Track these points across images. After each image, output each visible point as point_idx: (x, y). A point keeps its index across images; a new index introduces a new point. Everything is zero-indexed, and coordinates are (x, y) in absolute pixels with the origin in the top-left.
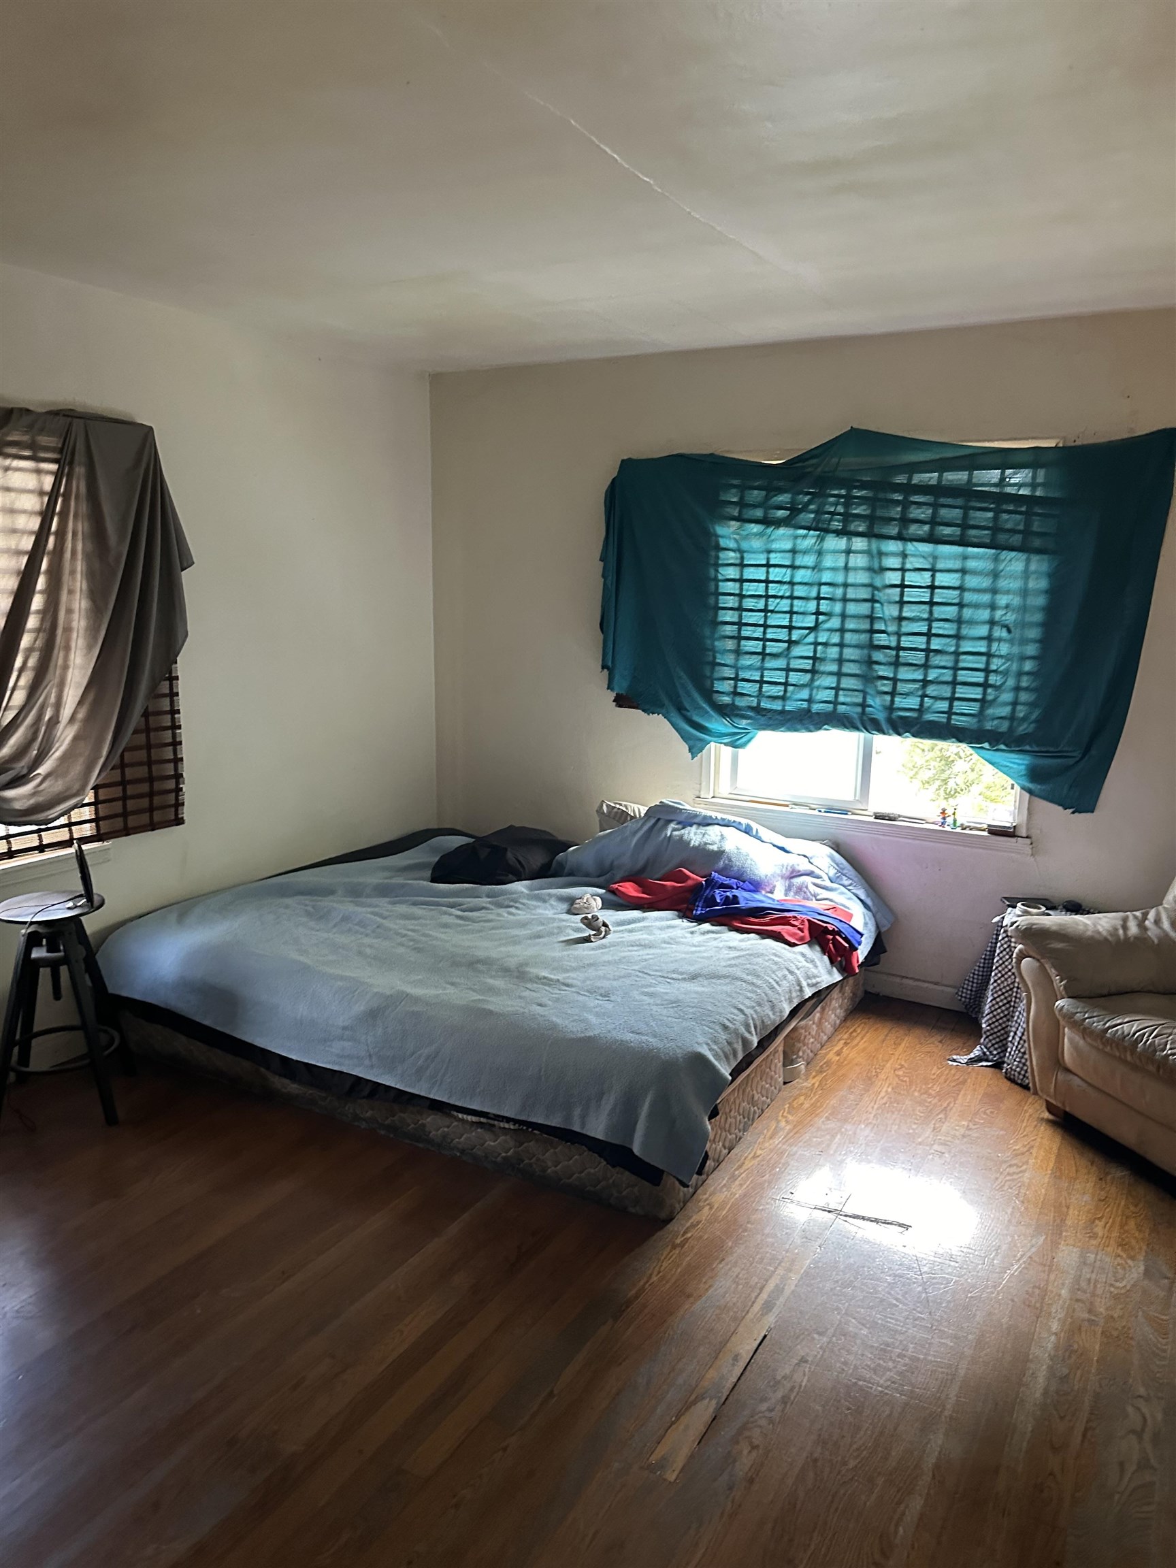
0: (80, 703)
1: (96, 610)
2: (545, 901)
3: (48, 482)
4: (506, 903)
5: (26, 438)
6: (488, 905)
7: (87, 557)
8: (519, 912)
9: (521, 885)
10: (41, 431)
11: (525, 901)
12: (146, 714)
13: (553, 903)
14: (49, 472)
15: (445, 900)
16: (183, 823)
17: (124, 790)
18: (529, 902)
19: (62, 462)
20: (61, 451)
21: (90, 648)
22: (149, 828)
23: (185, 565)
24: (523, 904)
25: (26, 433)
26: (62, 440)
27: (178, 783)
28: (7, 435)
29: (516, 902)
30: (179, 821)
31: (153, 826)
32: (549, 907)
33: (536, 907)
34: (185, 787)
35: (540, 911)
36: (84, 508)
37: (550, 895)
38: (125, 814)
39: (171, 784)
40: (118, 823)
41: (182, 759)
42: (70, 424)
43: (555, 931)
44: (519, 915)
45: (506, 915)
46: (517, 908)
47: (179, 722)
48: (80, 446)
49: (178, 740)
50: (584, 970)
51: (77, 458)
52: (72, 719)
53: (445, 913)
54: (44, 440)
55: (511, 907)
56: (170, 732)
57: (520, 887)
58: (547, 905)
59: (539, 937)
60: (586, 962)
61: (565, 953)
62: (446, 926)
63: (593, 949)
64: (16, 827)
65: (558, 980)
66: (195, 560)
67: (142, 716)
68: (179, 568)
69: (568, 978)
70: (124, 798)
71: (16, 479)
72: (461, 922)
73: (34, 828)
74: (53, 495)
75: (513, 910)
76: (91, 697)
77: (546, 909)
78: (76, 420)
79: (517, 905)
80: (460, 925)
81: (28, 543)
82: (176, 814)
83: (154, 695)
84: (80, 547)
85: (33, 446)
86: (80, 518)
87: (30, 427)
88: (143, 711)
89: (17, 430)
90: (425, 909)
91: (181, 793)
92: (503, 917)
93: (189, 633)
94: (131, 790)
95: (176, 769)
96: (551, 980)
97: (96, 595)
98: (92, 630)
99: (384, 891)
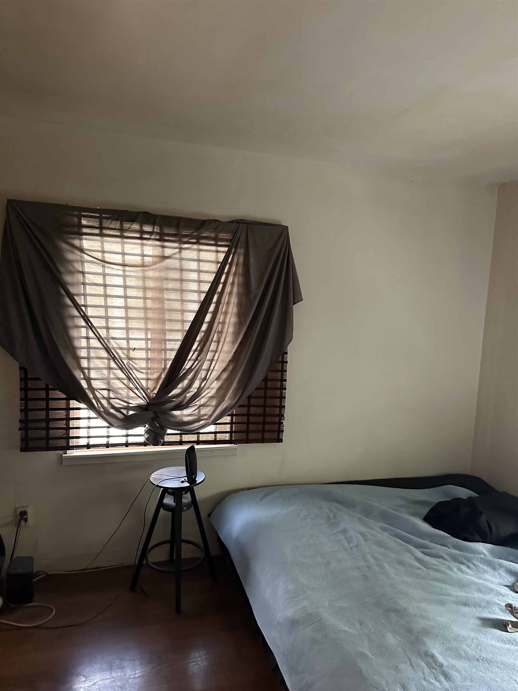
0: (224, 370)
1: (240, 324)
2: (494, 569)
3: (221, 257)
4: (460, 559)
5: (213, 235)
6: (446, 556)
7: (239, 295)
8: (468, 571)
9: (484, 547)
10: (221, 231)
11: (477, 563)
12: (266, 380)
13: (501, 572)
14: (223, 252)
15: (418, 539)
16: (282, 442)
17: (248, 419)
18: (481, 565)
19: (230, 247)
20: (231, 241)
21: (234, 342)
22: (261, 442)
23: (296, 301)
24: (475, 565)
25: (212, 232)
26: (232, 235)
27: (280, 419)
28: (202, 233)
29: (469, 561)
30: (280, 440)
31: (263, 441)
32: (497, 576)
33: (485, 571)
34: (284, 422)
35: (487, 576)
36: (240, 270)
37: (501, 566)
38: (247, 432)
39: (277, 419)
40: (243, 436)
41: (284, 407)
42: (238, 227)
43: (483, 604)
44: (467, 574)
45: (456, 570)
46: (468, 567)
47: (286, 386)
48: (243, 238)
49: (283, 396)
50: (476, 663)
51: (239, 244)
52: (218, 379)
53: (410, 552)
54: (222, 235)
55: (464, 564)
56: (279, 391)
57: (483, 548)
58: (496, 573)
59: (465, 604)
60: (484, 655)
61: (473, 634)
62: (401, 563)
63: (503, 641)
64: (171, 430)
65: (441, 665)
66: (303, 298)
67: (263, 381)
68: (292, 302)
69: (453, 667)
70: (248, 423)
71: (204, 256)
72: (417, 564)
73: (179, 432)
74: (223, 264)
75: (463, 567)
76: (231, 368)
77: (493, 576)
78: (242, 225)
79: (469, 564)
80: (412, 566)
81: (206, 287)
82: (278, 436)
83: (271, 369)
84: (235, 290)
85: (216, 239)
86: (237, 275)
87: (215, 230)
88: (263, 378)
89: (207, 231)
90: (397, 542)
91: (282, 425)
92: (452, 571)
93: (293, 338)
94: (252, 419)
95: (280, 411)
96: (435, 661)
97: (241, 315)
98: (236, 334)
99: (385, 517)
